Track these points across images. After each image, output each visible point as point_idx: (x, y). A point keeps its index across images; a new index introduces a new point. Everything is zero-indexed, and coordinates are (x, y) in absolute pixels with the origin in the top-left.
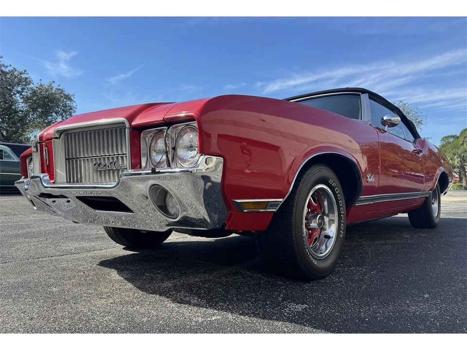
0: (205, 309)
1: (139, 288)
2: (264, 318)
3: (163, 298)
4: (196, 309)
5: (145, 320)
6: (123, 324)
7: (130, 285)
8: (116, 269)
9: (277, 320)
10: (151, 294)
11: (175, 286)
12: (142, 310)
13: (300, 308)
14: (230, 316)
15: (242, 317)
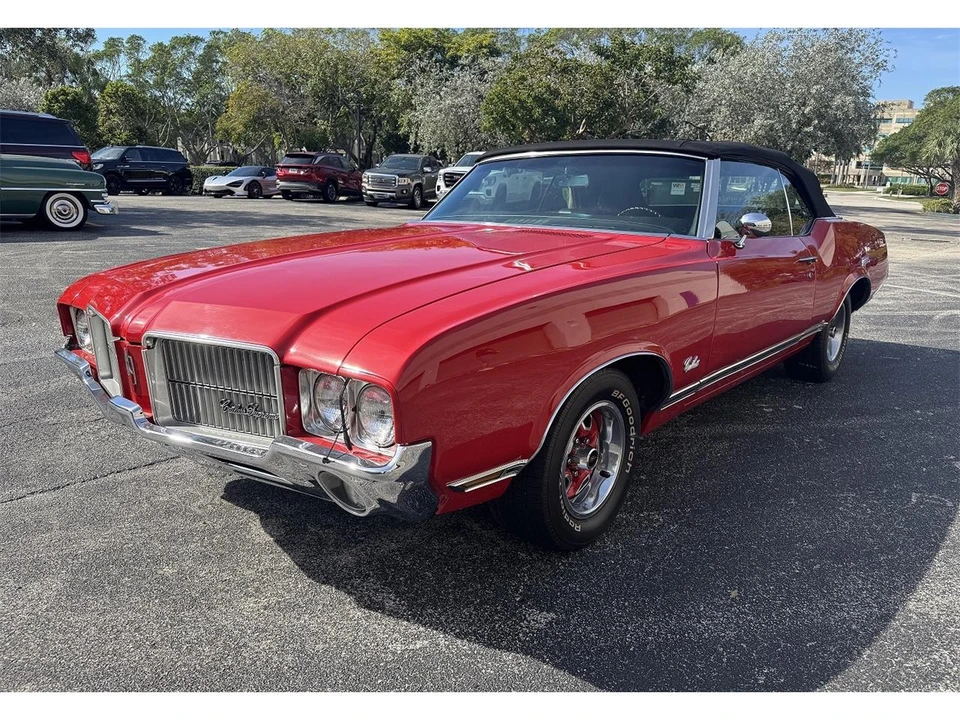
0: (405, 623)
1: (302, 567)
2: (489, 645)
3: (342, 595)
4: (392, 621)
5: (320, 646)
6: (290, 658)
7: (286, 561)
8: (257, 512)
9: (508, 649)
10: (324, 583)
11: (358, 564)
12: (314, 626)
13: (541, 619)
14: (442, 639)
15: (459, 642)
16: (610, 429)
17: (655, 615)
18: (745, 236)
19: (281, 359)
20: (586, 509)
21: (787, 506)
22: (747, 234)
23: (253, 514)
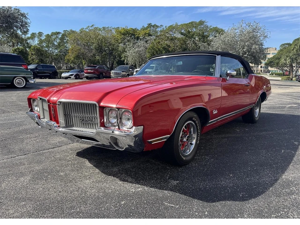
0: (135, 184)
1: (102, 172)
2: (160, 189)
3: (115, 178)
4: (131, 184)
5: (110, 191)
6: (101, 194)
7: (97, 170)
8: (87, 159)
9: (166, 190)
10: (109, 176)
11: (119, 170)
12: (107, 186)
13: (175, 183)
14: (146, 188)
15: (151, 188)
16: (192, 129)
17: (208, 181)
18: (229, 77)
19: (99, 105)
20: (187, 153)
21: (245, 154)
22: (229, 76)
23: (86, 159)
